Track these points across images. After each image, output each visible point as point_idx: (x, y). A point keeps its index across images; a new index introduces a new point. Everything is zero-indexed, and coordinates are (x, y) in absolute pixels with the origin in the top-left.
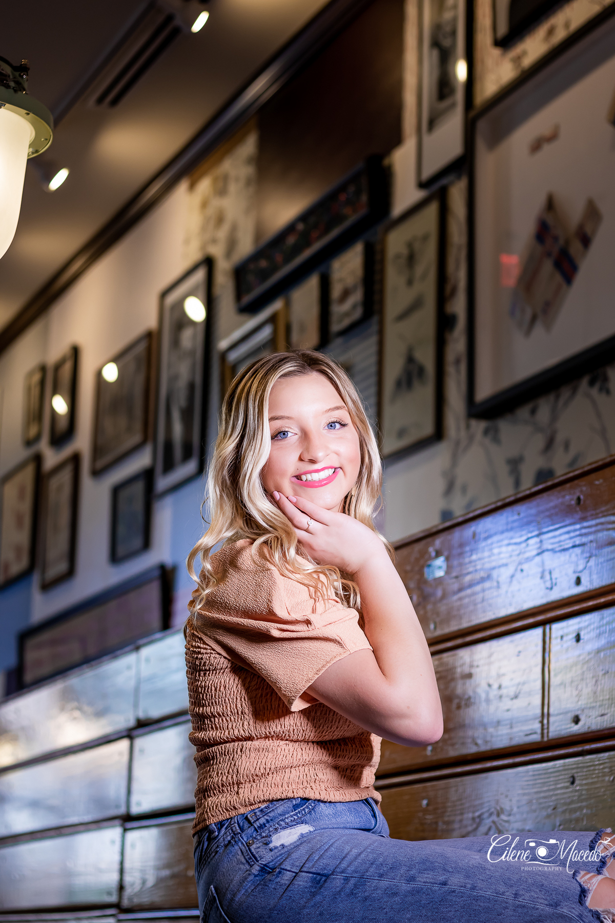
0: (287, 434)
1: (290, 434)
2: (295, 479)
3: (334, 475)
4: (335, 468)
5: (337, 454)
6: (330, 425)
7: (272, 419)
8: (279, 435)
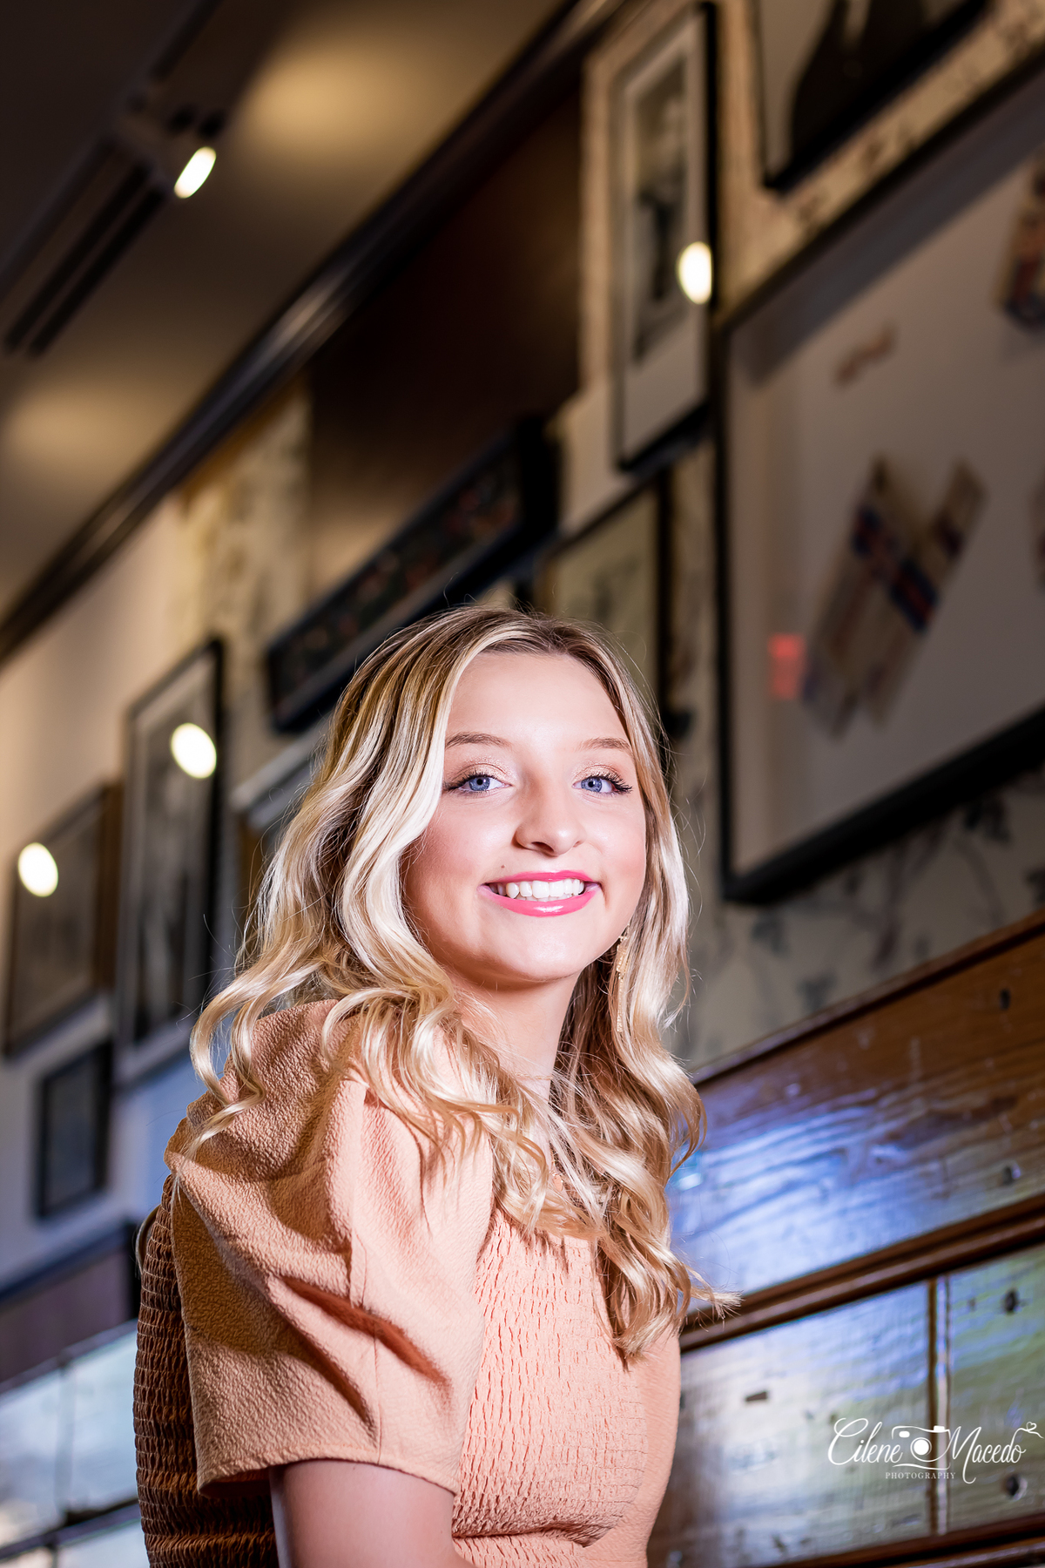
0: (488, 781)
1: (493, 784)
2: (487, 891)
3: (583, 898)
4: (587, 883)
5: (599, 847)
6: (587, 783)
7: (453, 741)
8: (467, 782)
